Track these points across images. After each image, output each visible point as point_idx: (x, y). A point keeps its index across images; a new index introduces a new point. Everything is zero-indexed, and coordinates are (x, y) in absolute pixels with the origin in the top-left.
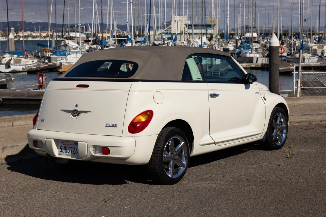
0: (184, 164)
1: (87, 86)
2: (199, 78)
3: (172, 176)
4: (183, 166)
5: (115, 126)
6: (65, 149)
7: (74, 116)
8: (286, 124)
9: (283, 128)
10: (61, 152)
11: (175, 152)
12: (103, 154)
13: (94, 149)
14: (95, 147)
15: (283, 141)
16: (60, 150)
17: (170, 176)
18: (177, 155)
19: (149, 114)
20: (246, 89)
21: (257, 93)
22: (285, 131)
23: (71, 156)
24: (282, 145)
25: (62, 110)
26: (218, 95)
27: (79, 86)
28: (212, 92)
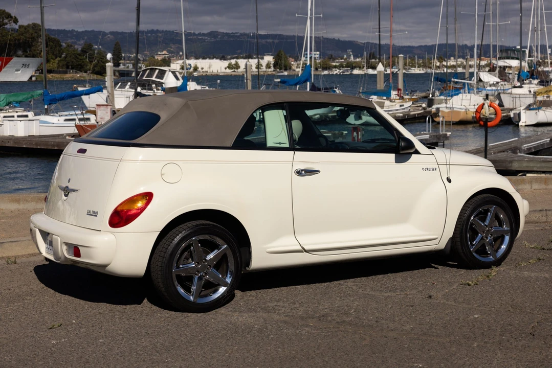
0: (227, 283)
1: (85, 151)
2: (280, 143)
4: (225, 284)
7: (65, 195)
8: (509, 226)
9: (506, 232)
10: (47, 248)
11: (206, 260)
12: (75, 256)
13: (66, 248)
14: (66, 244)
15: (500, 254)
16: (47, 246)
17: (191, 298)
18: (210, 266)
20: (396, 162)
21: (428, 169)
22: (507, 238)
24: (498, 262)
25: (59, 187)
26: (317, 172)
27: (79, 151)
28: (302, 167)
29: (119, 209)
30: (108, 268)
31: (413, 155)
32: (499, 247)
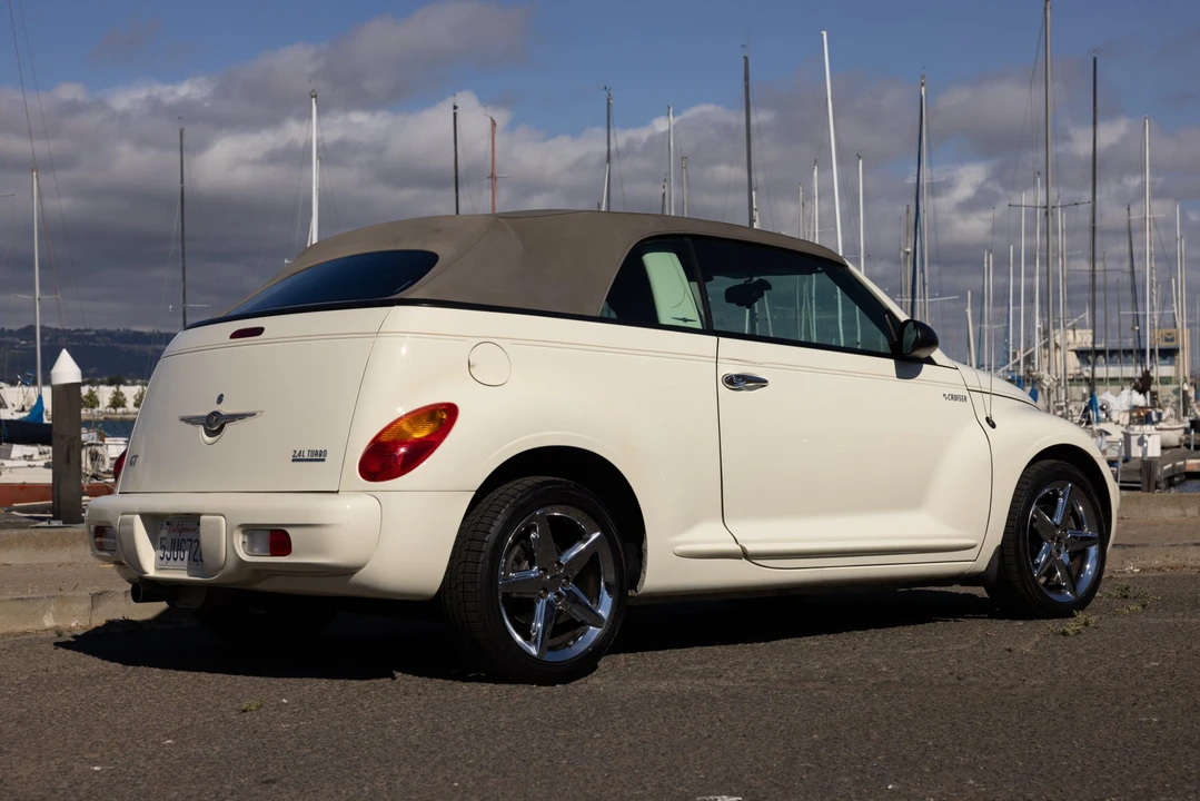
0: (599, 616)
1: (258, 331)
2: (685, 320)
3: (541, 651)
4: (597, 623)
5: (318, 457)
6: (173, 549)
7: (210, 433)
8: (1095, 528)
9: (1089, 540)
10: (162, 559)
11: (560, 565)
12: (273, 555)
13: (246, 539)
14: (250, 530)
15: (1083, 587)
16: (161, 553)
17: (533, 651)
18: (567, 578)
19: (442, 417)
20: (898, 377)
21: (954, 397)
22: (1093, 551)
23: (190, 570)
24: (1083, 603)
25: (182, 419)
26: (761, 382)
27: (238, 334)
28: (734, 370)
29: (383, 439)
30: (358, 577)
31: (925, 366)
32: (1081, 569)
